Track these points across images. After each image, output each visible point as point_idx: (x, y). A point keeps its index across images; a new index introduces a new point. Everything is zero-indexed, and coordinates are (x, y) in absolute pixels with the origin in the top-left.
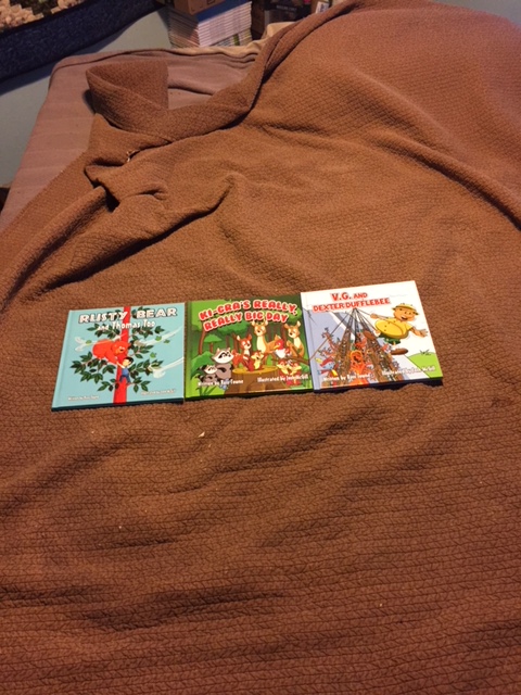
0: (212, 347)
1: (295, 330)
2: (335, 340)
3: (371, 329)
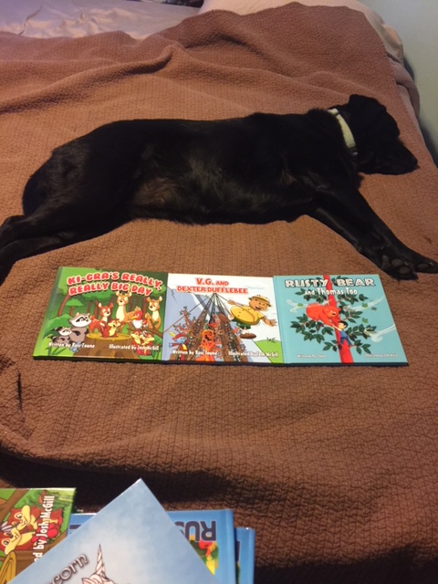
0: (72, 311)
1: (156, 304)
2: (191, 318)
3: (226, 313)
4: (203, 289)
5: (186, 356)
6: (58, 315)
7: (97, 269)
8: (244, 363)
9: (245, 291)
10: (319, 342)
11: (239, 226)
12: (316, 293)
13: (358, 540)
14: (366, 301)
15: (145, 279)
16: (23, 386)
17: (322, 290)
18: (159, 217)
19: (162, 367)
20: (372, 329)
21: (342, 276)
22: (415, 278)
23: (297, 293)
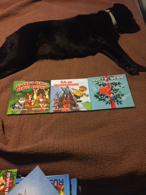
0: (19, 97)
1: (47, 92)
2: (59, 96)
3: (71, 93)
4: (63, 85)
5: (58, 110)
6: (14, 99)
7: (26, 81)
8: (78, 111)
9: (78, 84)
10: (104, 101)
11: (75, 59)
12: (103, 83)
13: (117, 170)
14: (120, 85)
15: (43, 83)
16: (4, 125)
17: (105, 82)
18: (47, 59)
19: (50, 115)
20: (123, 95)
21: (112, 76)
22: (138, 74)
23: (96, 84)
